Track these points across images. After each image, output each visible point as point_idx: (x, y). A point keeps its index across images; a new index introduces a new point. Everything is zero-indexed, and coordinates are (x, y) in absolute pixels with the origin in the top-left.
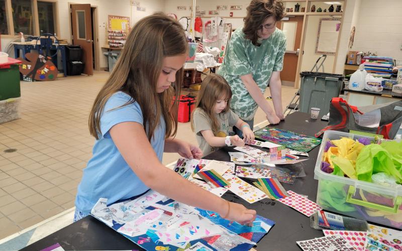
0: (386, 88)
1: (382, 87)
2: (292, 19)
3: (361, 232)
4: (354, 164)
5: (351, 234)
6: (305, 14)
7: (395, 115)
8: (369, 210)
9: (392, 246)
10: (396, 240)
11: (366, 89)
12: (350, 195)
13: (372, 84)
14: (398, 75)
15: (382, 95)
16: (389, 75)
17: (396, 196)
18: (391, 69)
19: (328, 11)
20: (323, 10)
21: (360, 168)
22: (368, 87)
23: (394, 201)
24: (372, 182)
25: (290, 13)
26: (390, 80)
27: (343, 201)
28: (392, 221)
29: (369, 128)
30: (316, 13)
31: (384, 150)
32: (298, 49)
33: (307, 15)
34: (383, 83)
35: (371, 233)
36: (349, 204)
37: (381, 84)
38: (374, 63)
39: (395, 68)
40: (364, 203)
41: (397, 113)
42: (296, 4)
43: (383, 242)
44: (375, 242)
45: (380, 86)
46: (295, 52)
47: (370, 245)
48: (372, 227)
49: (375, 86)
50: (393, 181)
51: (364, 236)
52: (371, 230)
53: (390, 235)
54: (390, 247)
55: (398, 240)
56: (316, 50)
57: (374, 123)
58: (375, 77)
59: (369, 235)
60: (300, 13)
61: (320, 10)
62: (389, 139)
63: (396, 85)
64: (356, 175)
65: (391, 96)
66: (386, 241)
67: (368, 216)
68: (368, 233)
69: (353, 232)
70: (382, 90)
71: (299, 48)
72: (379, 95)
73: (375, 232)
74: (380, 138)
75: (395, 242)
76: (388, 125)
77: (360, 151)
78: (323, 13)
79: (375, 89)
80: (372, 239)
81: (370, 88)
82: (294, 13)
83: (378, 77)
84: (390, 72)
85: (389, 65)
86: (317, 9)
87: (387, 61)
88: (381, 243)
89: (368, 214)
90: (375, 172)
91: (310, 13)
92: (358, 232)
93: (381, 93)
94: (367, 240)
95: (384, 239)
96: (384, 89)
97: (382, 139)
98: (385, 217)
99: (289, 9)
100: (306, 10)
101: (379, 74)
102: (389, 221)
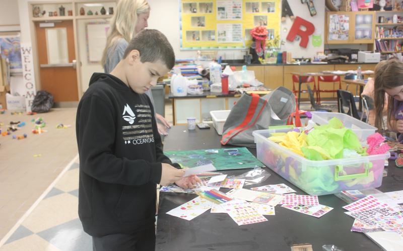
2: (58, 24)
6: (73, 17)
7: (282, 108)
11: (189, 93)
12: (337, 173)
13: (193, 87)
15: (207, 97)
18: (197, 70)
19: (99, 13)
20: (94, 13)
22: (190, 91)
25: (54, 18)
26: (204, 81)
30: (86, 16)
32: (74, 61)
33: (77, 20)
34: (200, 84)
38: (180, 66)
41: (283, 105)
42: (60, 6)
45: (200, 88)
46: (71, 64)
49: (196, 88)
56: (88, 60)
60: (67, 17)
61: (90, 13)
63: (213, 85)
65: (215, 96)
70: (203, 92)
71: (75, 59)
72: (204, 97)
78: (94, 16)
79: (198, 91)
81: (193, 92)
82: (60, 18)
83: (193, 79)
84: (196, 74)
85: (194, 66)
86: (86, 11)
87: (189, 63)
91: (80, 17)
93: (205, 95)
99: (52, 13)
100: (74, 13)
101: (192, 76)
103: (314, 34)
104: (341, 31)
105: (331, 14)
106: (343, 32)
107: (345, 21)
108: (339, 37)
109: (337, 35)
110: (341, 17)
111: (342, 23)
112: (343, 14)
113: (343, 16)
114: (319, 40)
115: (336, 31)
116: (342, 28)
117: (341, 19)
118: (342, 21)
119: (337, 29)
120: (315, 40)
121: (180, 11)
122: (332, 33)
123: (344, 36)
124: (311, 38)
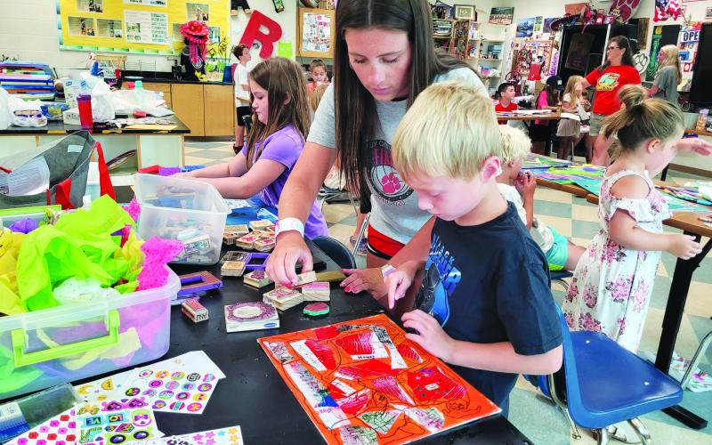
0: (53, 118)
1: (44, 117)
3: (64, 413)
4: (13, 279)
5: (44, 430)
7: (73, 162)
8: (69, 360)
9: (125, 407)
10: (130, 392)
11: (17, 124)
12: (19, 349)
13: (25, 113)
14: (66, 93)
15: (49, 132)
16: (51, 95)
17: (107, 313)
18: (50, 84)
21: (25, 284)
22: (18, 121)
23: (106, 322)
24: (58, 304)
26: (56, 104)
27: (10, 368)
28: (116, 360)
29: (29, 197)
31: (60, 234)
34: (45, 109)
35: (83, 405)
36: (24, 369)
37: (40, 112)
38: (18, 75)
39: (57, 82)
40: (55, 351)
41: (76, 158)
43: (109, 408)
44: (94, 419)
45: (39, 116)
47: (87, 429)
48: (82, 391)
49: (31, 116)
50: (95, 287)
51: (71, 420)
52: (82, 396)
53: (119, 386)
54: (123, 411)
55: (134, 389)
57: (38, 184)
58: (26, 100)
59: (82, 411)
62: (73, 208)
63: (69, 111)
64: (19, 304)
65: (64, 131)
66: (113, 403)
67: (70, 372)
68: (77, 407)
69: (47, 423)
70: (46, 122)
72: (43, 132)
73: (90, 397)
74: (55, 210)
75: (129, 395)
76: (64, 182)
77: (18, 248)
79: (33, 122)
80: (88, 415)
81: (22, 122)
83: (32, 100)
84: (51, 90)
85: (46, 77)
87: (41, 70)
88: (104, 415)
89: (70, 368)
90: (56, 284)
92: (57, 418)
93: (46, 129)
94: (80, 423)
95: (108, 402)
96: (49, 121)
97: (61, 212)
98: (101, 359)
101: (33, 94)
102: (109, 361)
103: (280, 40)
104: (319, 39)
105: (305, 11)
106: (322, 40)
107: (325, 24)
108: (317, 48)
109: (314, 45)
110: (320, 17)
112: (322, 14)
114: (288, 50)
115: (312, 38)
116: (321, 34)
117: (320, 21)
118: (321, 24)
119: (313, 35)
120: (282, 50)
122: (306, 41)
123: (323, 46)
124: (276, 46)
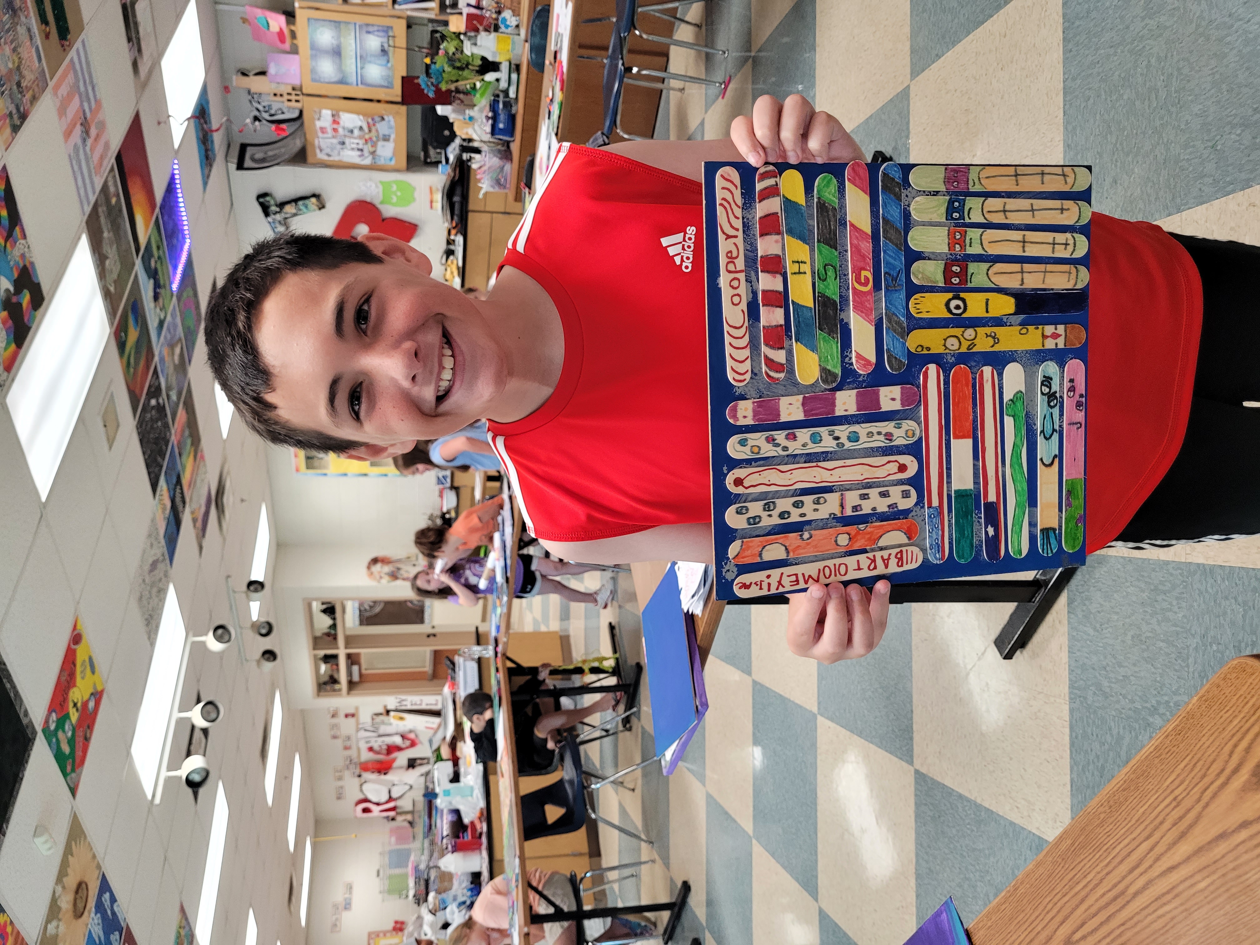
103: (376, 202)
104: (367, 137)
105: (315, 155)
106: (370, 131)
107: (335, 122)
108: (386, 139)
109: (380, 143)
110: (323, 130)
111: (341, 130)
112: (315, 125)
113: (319, 124)
114: (395, 188)
115: (367, 148)
116: (356, 132)
117: (329, 130)
118: (335, 130)
119: (360, 147)
120: (395, 199)
121: (325, 475)
122: (374, 158)
123: (382, 128)
124: (389, 211)
